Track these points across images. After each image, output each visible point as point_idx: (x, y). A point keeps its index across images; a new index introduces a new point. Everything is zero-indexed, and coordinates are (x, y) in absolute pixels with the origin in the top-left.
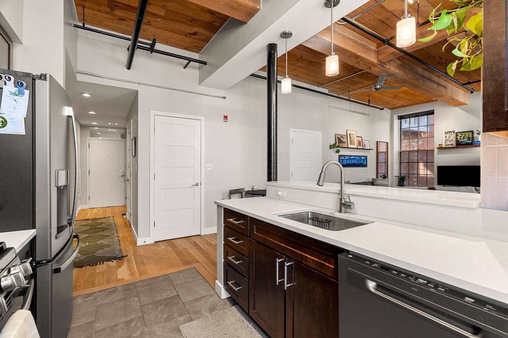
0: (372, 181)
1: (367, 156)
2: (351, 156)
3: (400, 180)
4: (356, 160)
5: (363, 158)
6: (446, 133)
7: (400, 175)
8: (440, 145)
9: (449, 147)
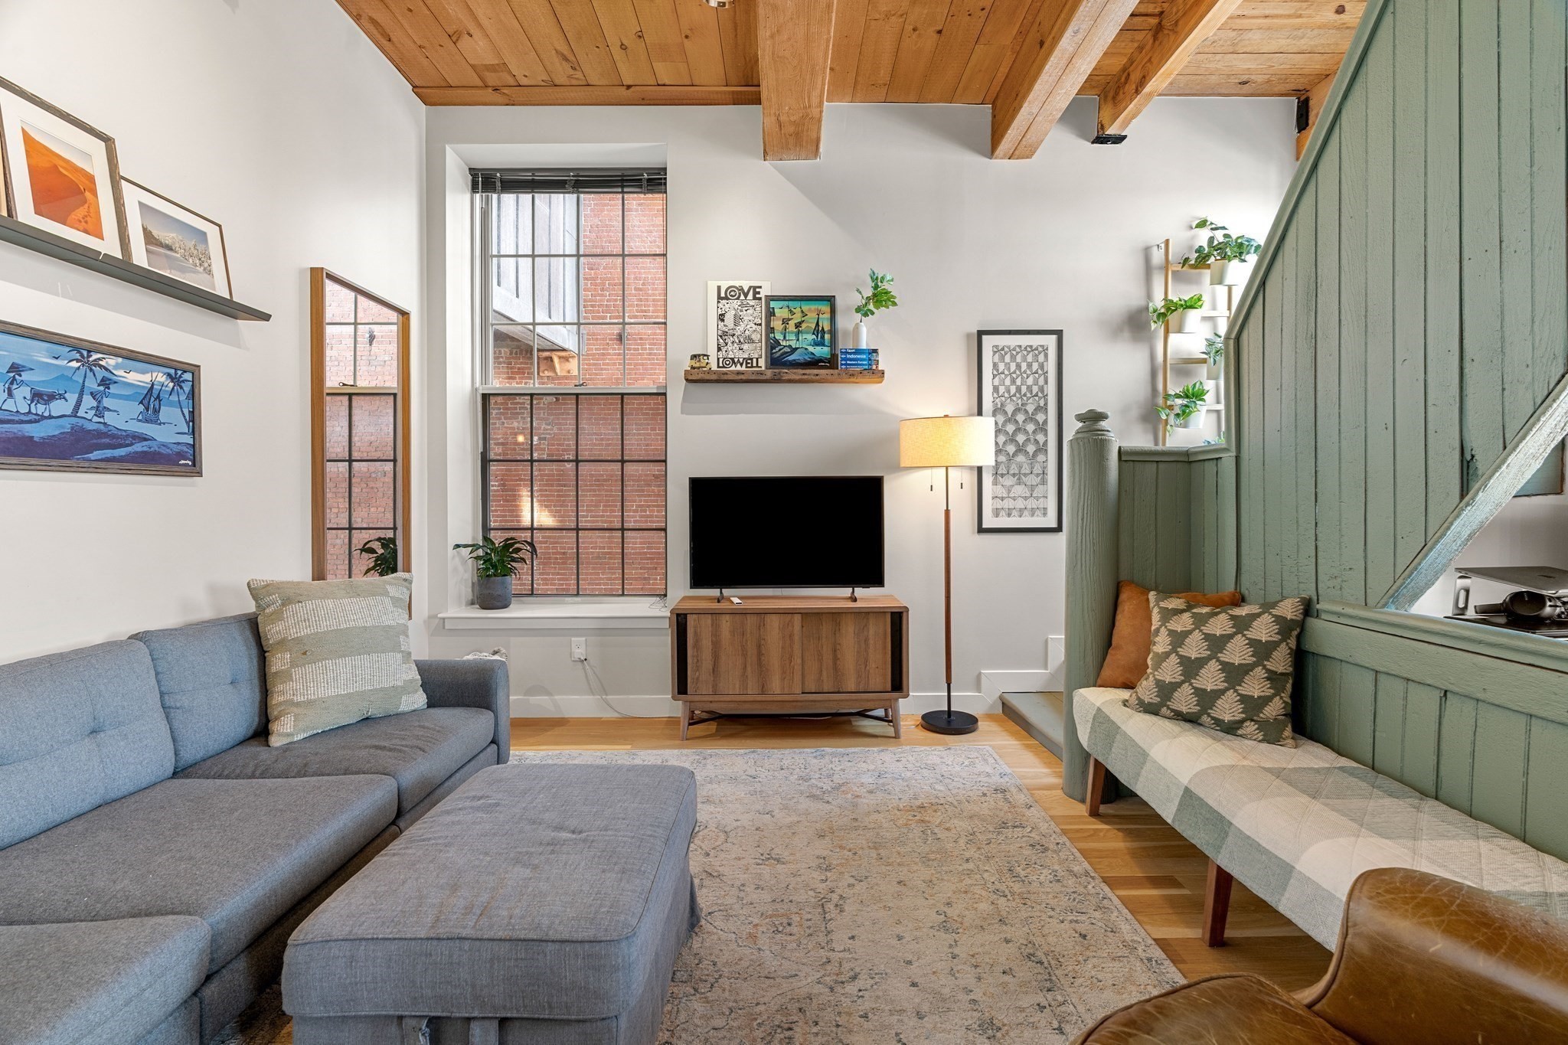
0: (251, 607)
1: (194, 370)
3: (487, 569)
6: (723, 295)
7: (486, 539)
8: (699, 355)
9: (739, 373)
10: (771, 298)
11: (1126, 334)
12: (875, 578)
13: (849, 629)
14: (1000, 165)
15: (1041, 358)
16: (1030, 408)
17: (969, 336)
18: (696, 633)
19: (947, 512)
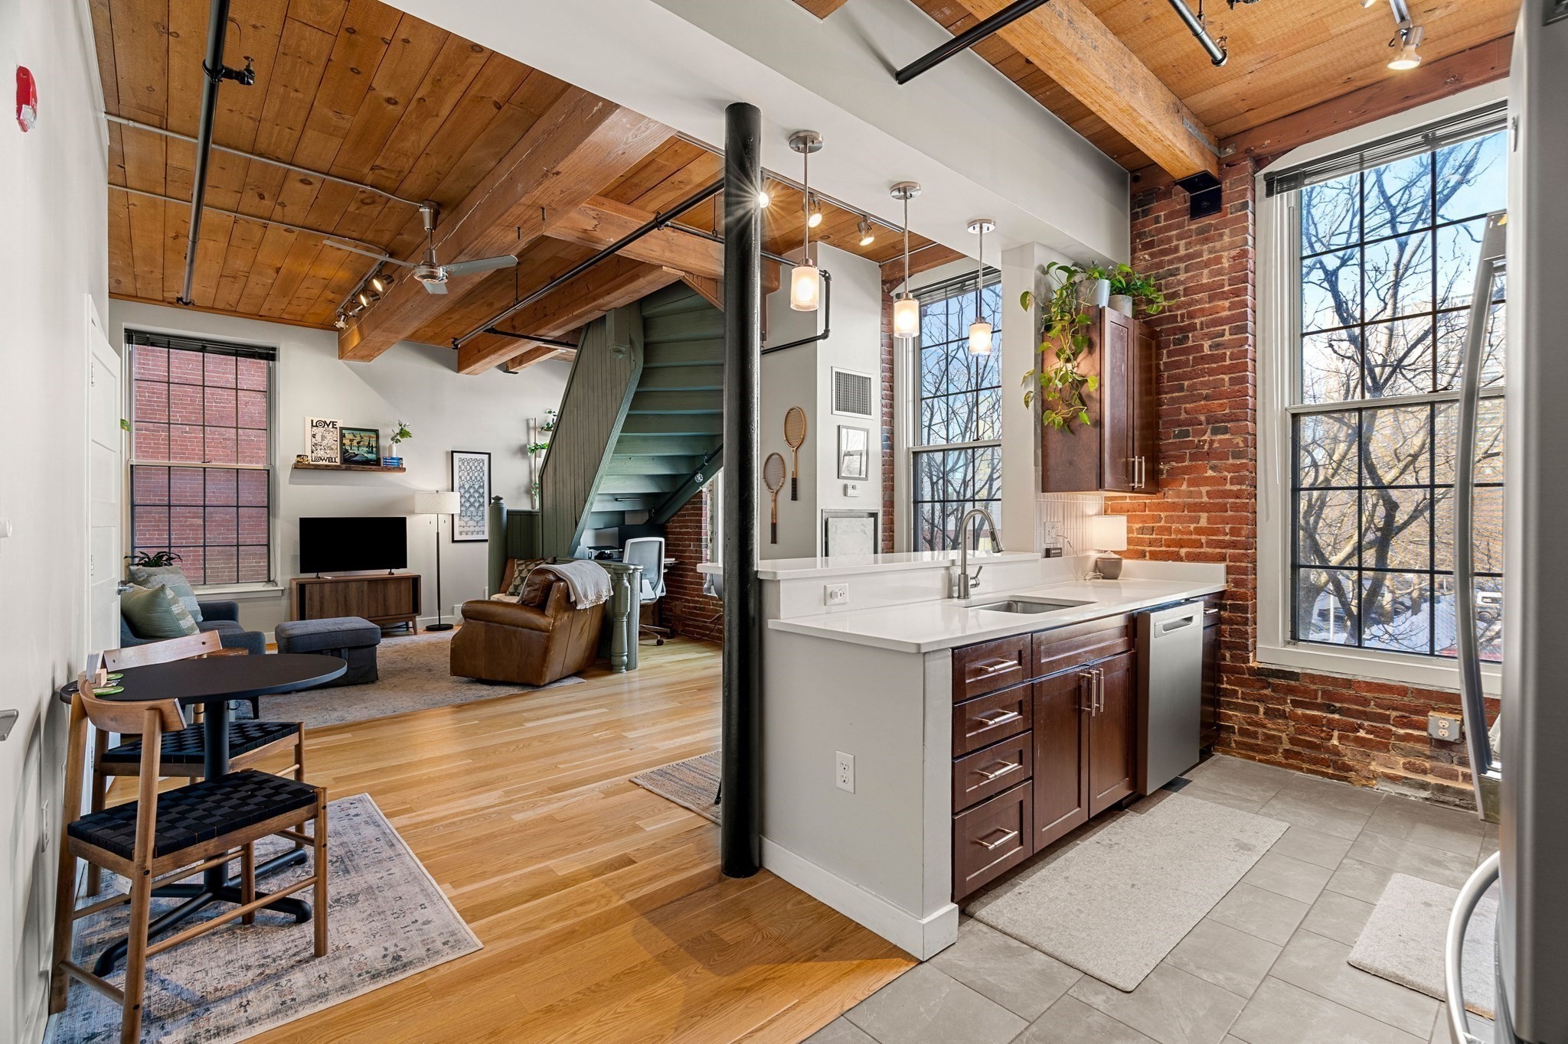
6: (314, 424)
8: (301, 455)
9: (327, 466)
10: (342, 429)
11: (519, 456)
12: (403, 564)
13: (392, 587)
14: (462, 375)
15: (481, 464)
16: (476, 487)
17: (447, 452)
18: (310, 593)
19: (438, 534)
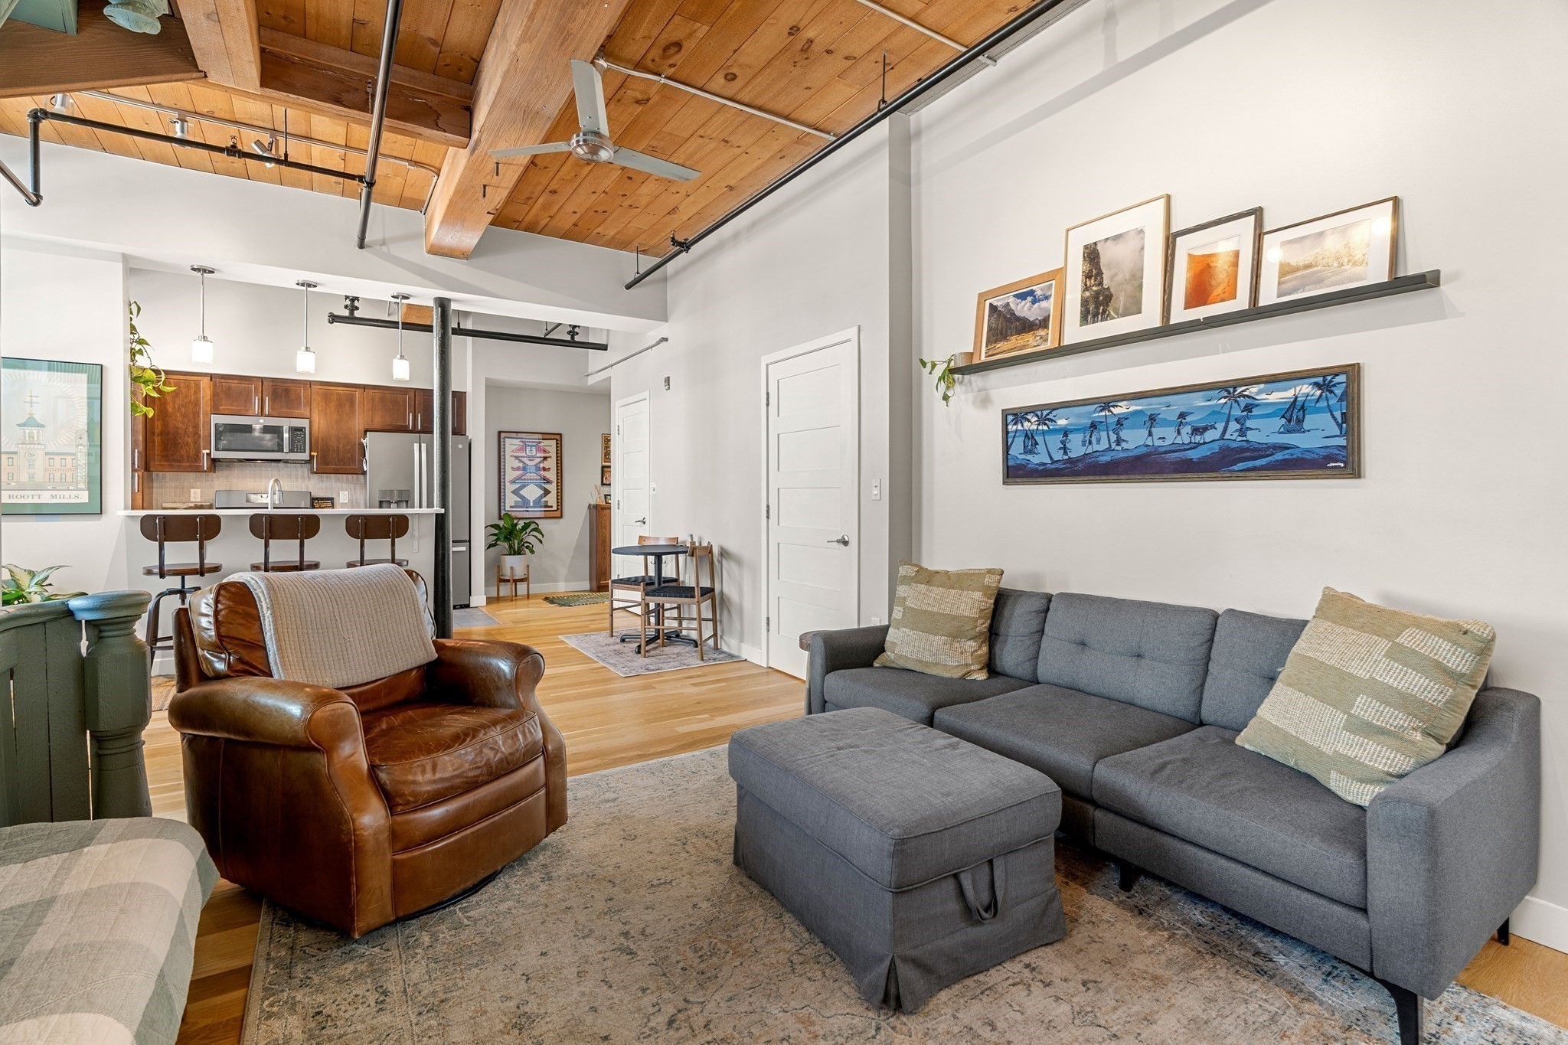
2: (1106, 403)
4: (1166, 423)
5: (1281, 396)
